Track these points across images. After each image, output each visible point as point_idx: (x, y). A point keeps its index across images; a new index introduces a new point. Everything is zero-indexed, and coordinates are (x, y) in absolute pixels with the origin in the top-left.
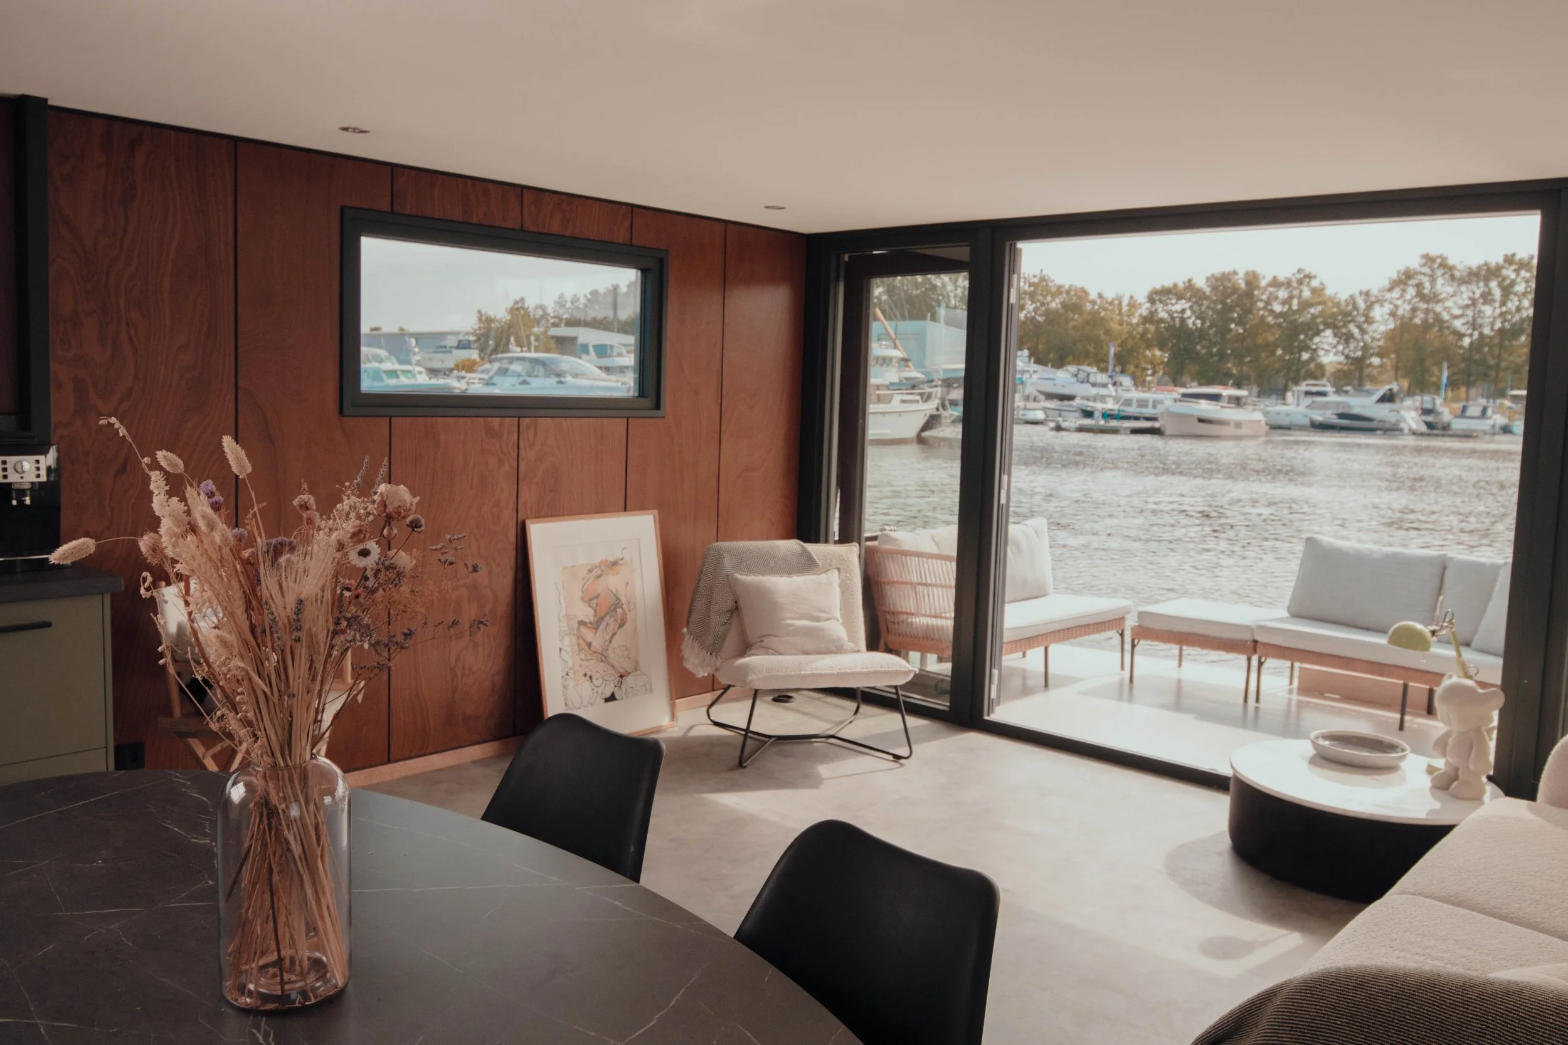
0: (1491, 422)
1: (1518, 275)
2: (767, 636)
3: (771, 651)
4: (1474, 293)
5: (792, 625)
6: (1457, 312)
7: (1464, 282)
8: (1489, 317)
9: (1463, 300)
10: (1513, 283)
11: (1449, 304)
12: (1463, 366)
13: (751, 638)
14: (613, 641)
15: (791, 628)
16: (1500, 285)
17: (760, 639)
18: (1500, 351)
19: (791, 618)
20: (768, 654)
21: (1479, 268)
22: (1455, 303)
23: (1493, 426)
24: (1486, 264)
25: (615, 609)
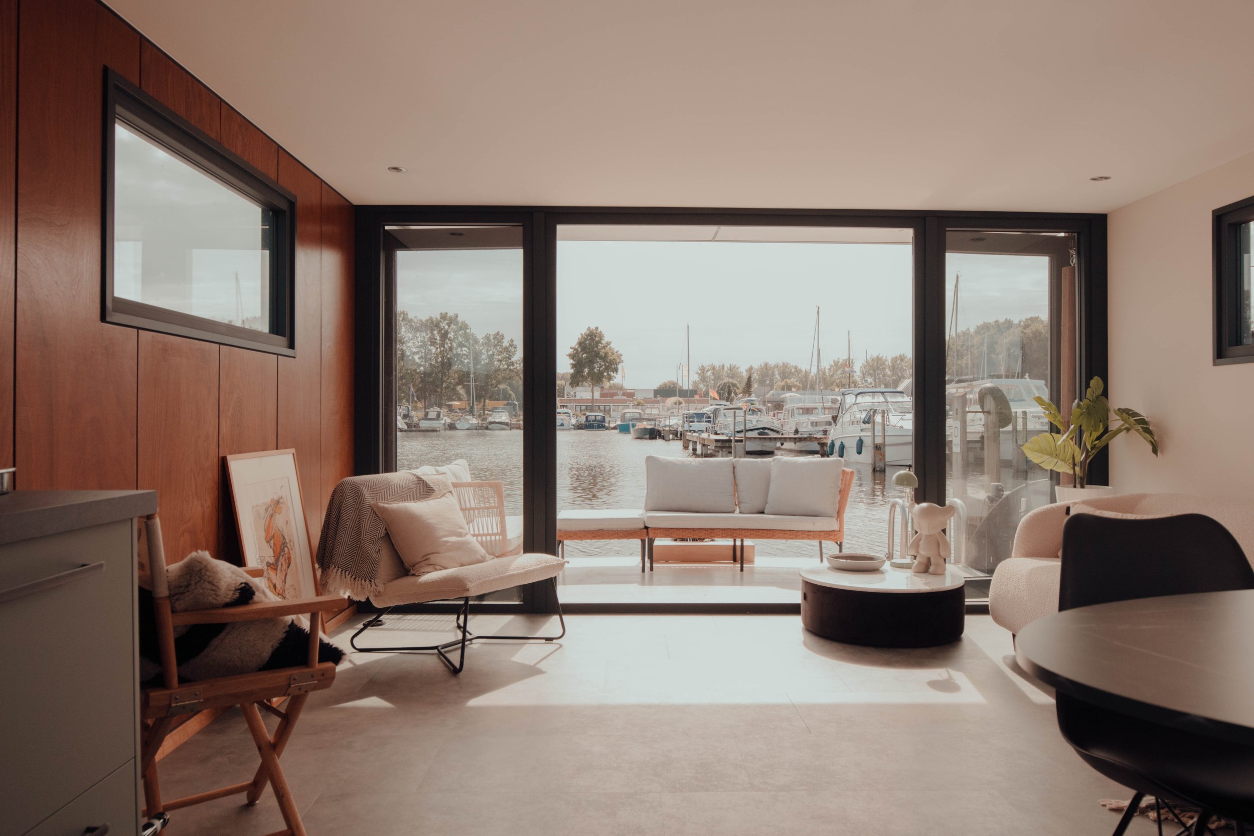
0: (443, 422)
1: (449, 326)
2: (432, 553)
3: (438, 567)
4: (424, 339)
5: (448, 542)
6: (414, 350)
7: (418, 330)
8: (434, 354)
9: (418, 342)
10: (447, 333)
11: (410, 344)
12: (420, 385)
13: (408, 559)
14: (286, 581)
15: (448, 544)
16: (439, 332)
17: (425, 558)
18: (442, 376)
19: (445, 536)
20: (437, 570)
21: (427, 321)
22: (414, 344)
23: (444, 424)
24: (431, 319)
25: (283, 550)
